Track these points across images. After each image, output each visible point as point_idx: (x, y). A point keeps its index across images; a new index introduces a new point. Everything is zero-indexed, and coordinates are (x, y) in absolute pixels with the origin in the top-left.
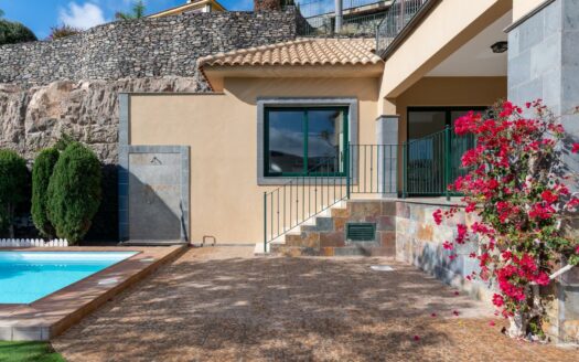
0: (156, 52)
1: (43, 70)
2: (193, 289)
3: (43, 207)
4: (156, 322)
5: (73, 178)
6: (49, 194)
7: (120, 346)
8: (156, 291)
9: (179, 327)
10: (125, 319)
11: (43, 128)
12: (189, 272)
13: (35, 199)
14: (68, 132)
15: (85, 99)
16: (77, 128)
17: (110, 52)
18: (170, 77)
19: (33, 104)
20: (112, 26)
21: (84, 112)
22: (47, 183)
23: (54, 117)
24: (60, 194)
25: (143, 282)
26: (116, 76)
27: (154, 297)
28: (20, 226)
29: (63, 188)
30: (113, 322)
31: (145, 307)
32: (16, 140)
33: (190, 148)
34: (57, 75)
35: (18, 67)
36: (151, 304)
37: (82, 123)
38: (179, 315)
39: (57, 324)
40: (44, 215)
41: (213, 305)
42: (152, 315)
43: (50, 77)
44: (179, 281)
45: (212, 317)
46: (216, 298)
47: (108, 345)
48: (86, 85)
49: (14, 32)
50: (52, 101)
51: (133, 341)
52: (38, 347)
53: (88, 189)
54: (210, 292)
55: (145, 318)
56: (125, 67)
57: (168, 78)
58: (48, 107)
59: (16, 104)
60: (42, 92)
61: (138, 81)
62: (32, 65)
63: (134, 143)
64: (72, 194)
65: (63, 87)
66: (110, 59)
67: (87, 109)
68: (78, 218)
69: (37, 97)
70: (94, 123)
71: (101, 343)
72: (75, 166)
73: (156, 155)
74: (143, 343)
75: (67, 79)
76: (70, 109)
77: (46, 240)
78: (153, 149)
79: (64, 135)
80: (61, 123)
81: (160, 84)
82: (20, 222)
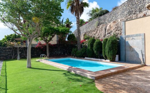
0: (140, 5)
1: (110, 19)
2: (137, 77)
3: (104, 52)
4: (119, 83)
5: (110, 45)
6: (105, 49)
7: (107, 85)
8: (125, 76)
9: (124, 85)
10: (112, 80)
11: (110, 33)
12: (139, 73)
13: (103, 50)
14: (115, 33)
15: (119, 24)
16: (117, 32)
17: (126, 10)
18: (145, 11)
19: (108, 28)
20: (126, 3)
21: (119, 27)
22: (105, 46)
23: (112, 30)
24: (108, 49)
25: (123, 73)
26: (127, 16)
27: (123, 77)
28: (101, 56)
29: (108, 47)
30: (109, 80)
31: (119, 79)
32: (104, 37)
33: (145, 34)
34: (113, 20)
35: (105, 20)
36: (121, 78)
37: (119, 30)
38: (126, 83)
39: (97, 77)
40: (105, 54)
41: (140, 83)
42: (119, 81)
43: (111, 20)
44: (133, 75)
45: (136, 86)
46: (142, 81)
47: (105, 84)
48: (119, 20)
49: (105, 12)
50: (111, 26)
51: (111, 85)
52: (92, 80)
53: (114, 47)
54: (141, 80)
55: (117, 81)
56: (130, 13)
57: (144, 12)
58: (111, 28)
59: (104, 29)
60: (109, 25)
61: (134, 15)
62: (107, 19)
63: (126, 35)
64: (110, 49)
65: (114, 22)
66: (126, 12)
67: (120, 26)
68: (112, 55)
69: (108, 26)
70: (122, 30)
71: (104, 83)
72: (111, 42)
73: (133, 37)
74: (113, 86)
75: (115, 20)
76: (115, 27)
77: (105, 60)
78: (132, 36)
79: (114, 34)
80: (113, 31)
81: (142, 14)
82: (101, 55)
